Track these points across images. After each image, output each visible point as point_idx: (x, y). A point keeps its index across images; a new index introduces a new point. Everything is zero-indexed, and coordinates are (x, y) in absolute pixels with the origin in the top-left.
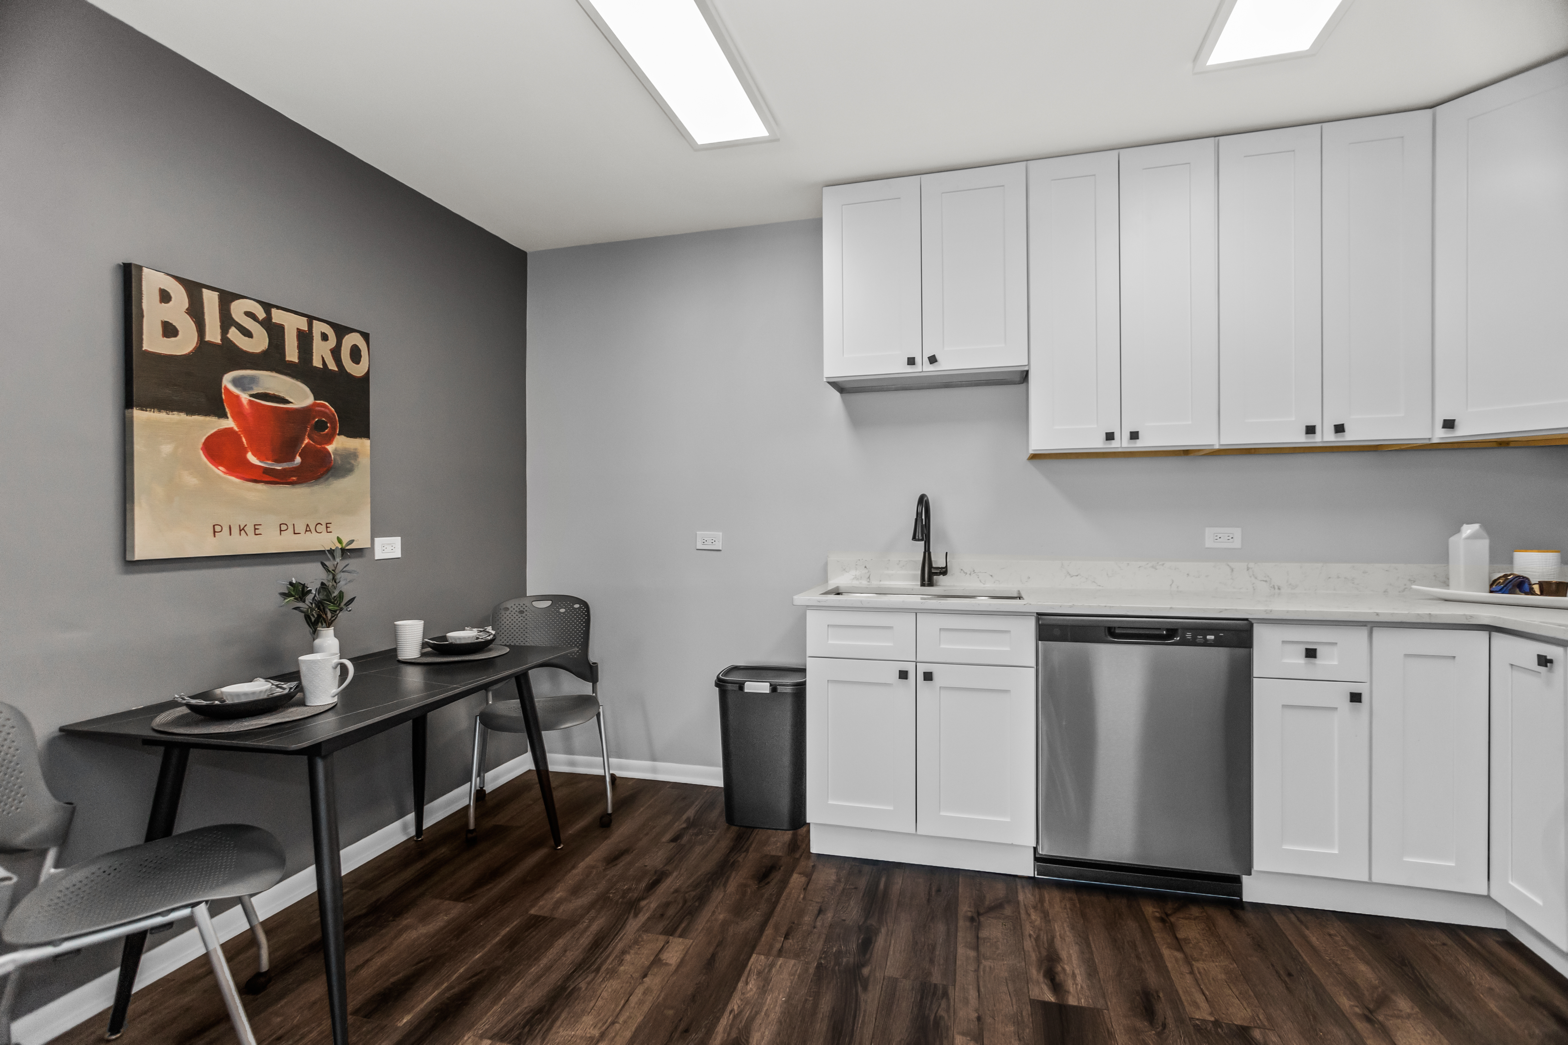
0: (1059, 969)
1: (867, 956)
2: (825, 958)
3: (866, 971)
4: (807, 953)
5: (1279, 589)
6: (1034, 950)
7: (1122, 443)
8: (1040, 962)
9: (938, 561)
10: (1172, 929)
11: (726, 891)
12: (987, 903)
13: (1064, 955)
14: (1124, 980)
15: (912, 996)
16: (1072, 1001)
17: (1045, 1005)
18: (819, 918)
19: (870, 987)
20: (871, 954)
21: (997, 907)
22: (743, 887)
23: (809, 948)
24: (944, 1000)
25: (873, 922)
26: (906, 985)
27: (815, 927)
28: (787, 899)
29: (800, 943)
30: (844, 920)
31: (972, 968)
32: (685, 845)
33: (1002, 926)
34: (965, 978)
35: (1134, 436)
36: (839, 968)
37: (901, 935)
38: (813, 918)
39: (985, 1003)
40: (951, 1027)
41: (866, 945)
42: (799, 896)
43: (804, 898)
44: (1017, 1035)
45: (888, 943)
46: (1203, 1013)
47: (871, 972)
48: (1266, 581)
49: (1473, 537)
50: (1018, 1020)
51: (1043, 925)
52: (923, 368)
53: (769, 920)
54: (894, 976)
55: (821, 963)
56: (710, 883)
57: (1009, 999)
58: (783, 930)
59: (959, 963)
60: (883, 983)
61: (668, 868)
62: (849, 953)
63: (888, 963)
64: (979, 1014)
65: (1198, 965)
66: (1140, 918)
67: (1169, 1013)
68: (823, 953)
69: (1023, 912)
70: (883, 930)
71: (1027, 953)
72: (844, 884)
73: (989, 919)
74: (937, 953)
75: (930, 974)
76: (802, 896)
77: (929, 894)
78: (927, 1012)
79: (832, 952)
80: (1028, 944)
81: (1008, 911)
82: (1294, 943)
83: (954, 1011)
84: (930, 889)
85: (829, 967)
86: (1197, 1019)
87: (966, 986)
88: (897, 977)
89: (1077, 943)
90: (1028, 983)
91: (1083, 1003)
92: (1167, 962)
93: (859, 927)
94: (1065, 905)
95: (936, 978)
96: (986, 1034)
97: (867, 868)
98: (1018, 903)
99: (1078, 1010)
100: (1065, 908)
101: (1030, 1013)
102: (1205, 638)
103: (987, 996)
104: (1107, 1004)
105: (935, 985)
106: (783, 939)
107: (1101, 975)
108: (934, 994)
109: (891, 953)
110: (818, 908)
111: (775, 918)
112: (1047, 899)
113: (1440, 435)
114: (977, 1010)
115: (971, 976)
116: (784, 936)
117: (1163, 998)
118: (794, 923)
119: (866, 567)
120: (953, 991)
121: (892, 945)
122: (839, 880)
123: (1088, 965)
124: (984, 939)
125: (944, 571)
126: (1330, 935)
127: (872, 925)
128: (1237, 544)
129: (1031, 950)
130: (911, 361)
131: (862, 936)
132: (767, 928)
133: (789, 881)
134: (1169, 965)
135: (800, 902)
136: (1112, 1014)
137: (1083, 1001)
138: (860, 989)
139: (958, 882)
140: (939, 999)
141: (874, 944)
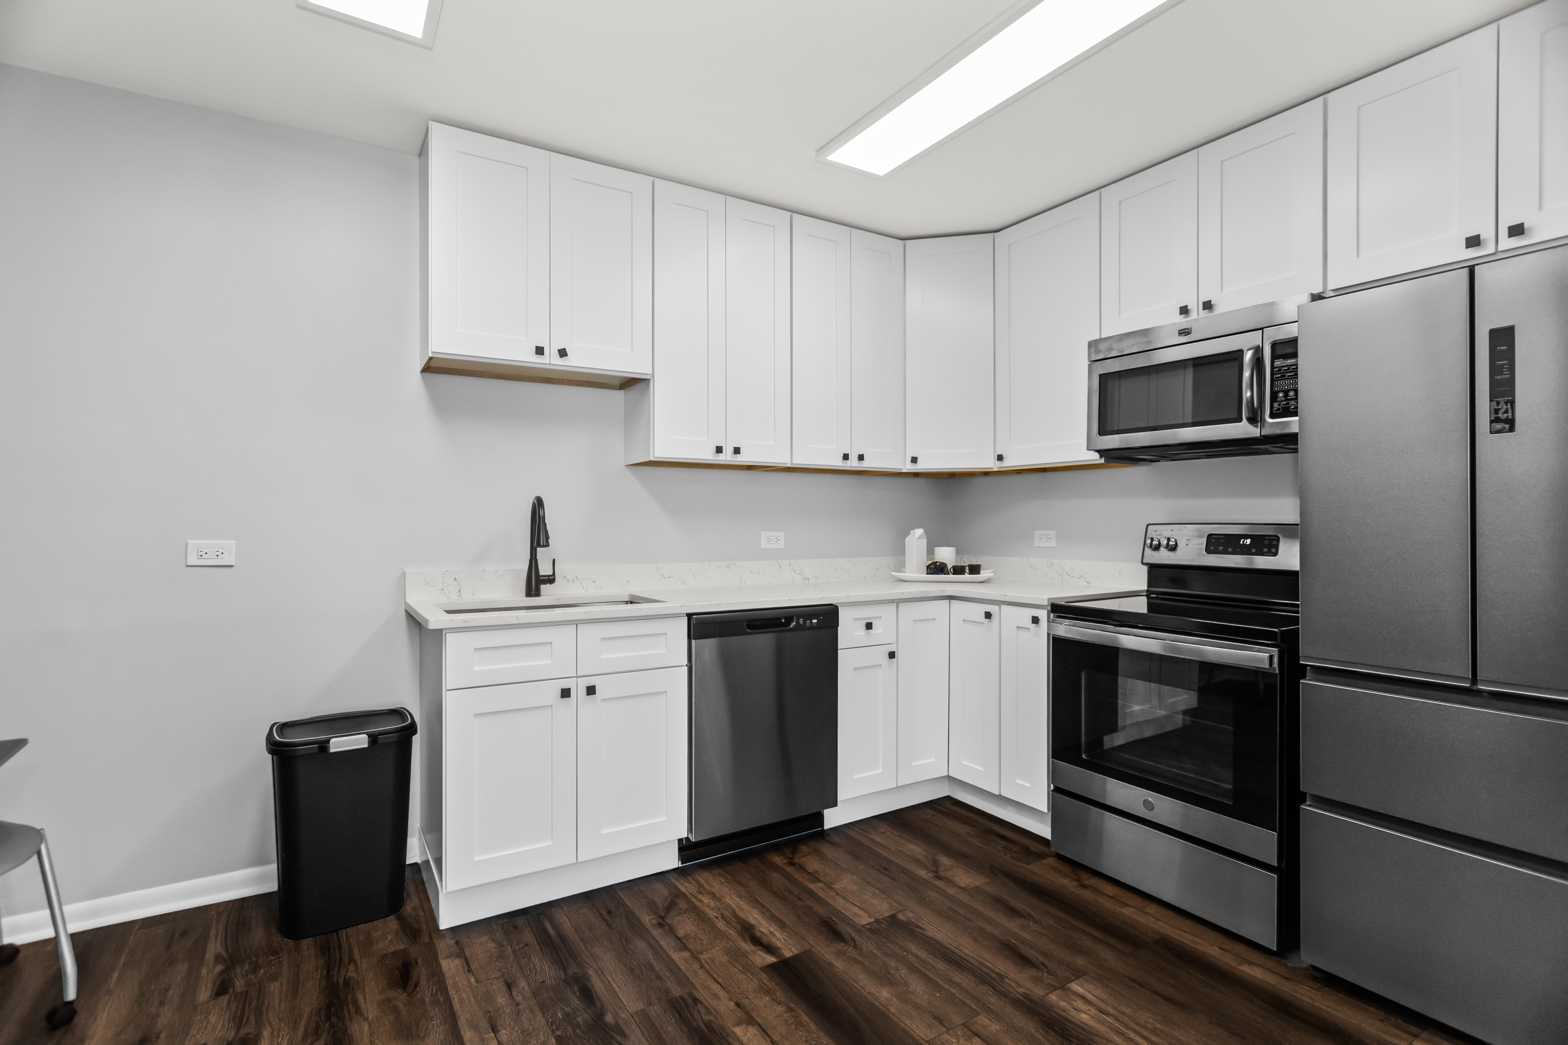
0: (758, 934)
1: (598, 1004)
2: (558, 1029)
3: (609, 1018)
4: (533, 1034)
5: (808, 580)
6: (729, 928)
7: (727, 457)
8: (740, 934)
9: (545, 570)
10: (801, 868)
11: (368, 1018)
12: (660, 905)
13: (753, 921)
14: (805, 920)
15: (670, 1018)
16: (788, 954)
17: (772, 966)
18: (514, 993)
19: (627, 1031)
20: (600, 1000)
21: (671, 906)
22: (387, 1004)
23: (531, 1028)
24: (699, 1006)
25: (573, 969)
26: (656, 1011)
27: (518, 1004)
28: (457, 991)
29: (516, 1028)
30: (543, 982)
31: (696, 966)
32: (247, 992)
33: (689, 919)
34: (699, 979)
35: (737, 451)
36: (580, 1030)
37: (612, 969)
38: (507, 996)
39: (732, 990)
40: (724, 1025)
41: (587, 994)
42: (469, 981)
43: (477, 981)
44: (775, 1002)
45: (607, 982)
46: (864, 920)
47: (613, 1016)
48: (801, 574)
49: (920, 538)
50: (765, 989)
51: (717, 903)
52: (551, 360)
53: (457, 1023)
54: (639, 1009)
55: (559, 1036)
56: (334, 1019)
57: (746, 976)
58: (484, 1024)
59: (682, 968)
60: (635, 1021)
61: (248, 1029)
62: (577, 1010)
63: (623, 1000)
64: (734, 1001)
65: (836, 886)
66: (776, 868)
67: (849, 930)
68: (552, 1025)
69: (694, 900)
70: (591, 972)
71: (726, 933)
72: (509, 947)
73: (674, 918)
74: (658, 968)
75: (667, 991)
76: (473, 980)
77: (603, 919)
78: (694, 1024)
79: (559, 1018)
80: (721, 925)
81: (682, 904)
82: (871, 847)
83: (714, 1010)
84: (601, 914)
85: (570, 1035)
86: (867, 924)
87: (705, 984)
88: (642, 1008)
89: (754, 907)
90: (747, 957)
91: (796, 952)
92: (819, 894)
93: (565, 981)
94: (721, 881)
95: (677, 991)
96: (754, 1014)
97: (520, 921)
98: (683, 894)
99: (795, 958)
100: (722, 883)
101: (768, 979)
102: (811, 622)
103: (728, 983)
104: (809, 943)
105: (681, 997)
106: (493, 1034)
107: (788, 923)
108: (687, 1005)
109: (617, 989)
110: (503, 983)
111: (462, 1017)
112: (703, 882)
113: (908, 467)
114: (730, 999)
115: (702, 974)
116: (491, 1031)
117: (837, 921)
118: (490, 1012)
119: (455, 579)
120: (699, 993)
121: (612, 982)
122: (501, 946)
123: (775, 920)
124: (685, 937)
125: (551, 580)
126: (883, 833)
127: (576, 973)
128: (781, 545)
129: (727, 929)
130: (540, 351)
131: (576, 988)
132: (462, 1033)
133: (441, 971)
134: (821, 895)
135: (477, 987)
136: (819, 949)
137: (793, 949)
138: (619, 1038)
139: (620, 897)
140: (694, 1008)
141: (594, 989)
